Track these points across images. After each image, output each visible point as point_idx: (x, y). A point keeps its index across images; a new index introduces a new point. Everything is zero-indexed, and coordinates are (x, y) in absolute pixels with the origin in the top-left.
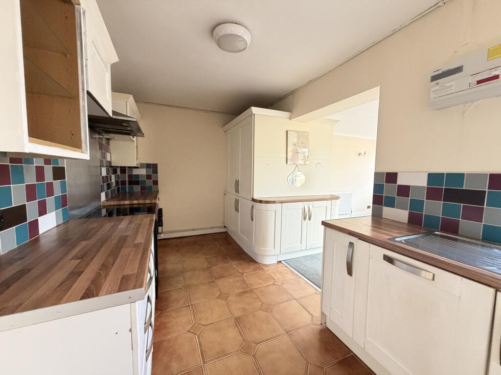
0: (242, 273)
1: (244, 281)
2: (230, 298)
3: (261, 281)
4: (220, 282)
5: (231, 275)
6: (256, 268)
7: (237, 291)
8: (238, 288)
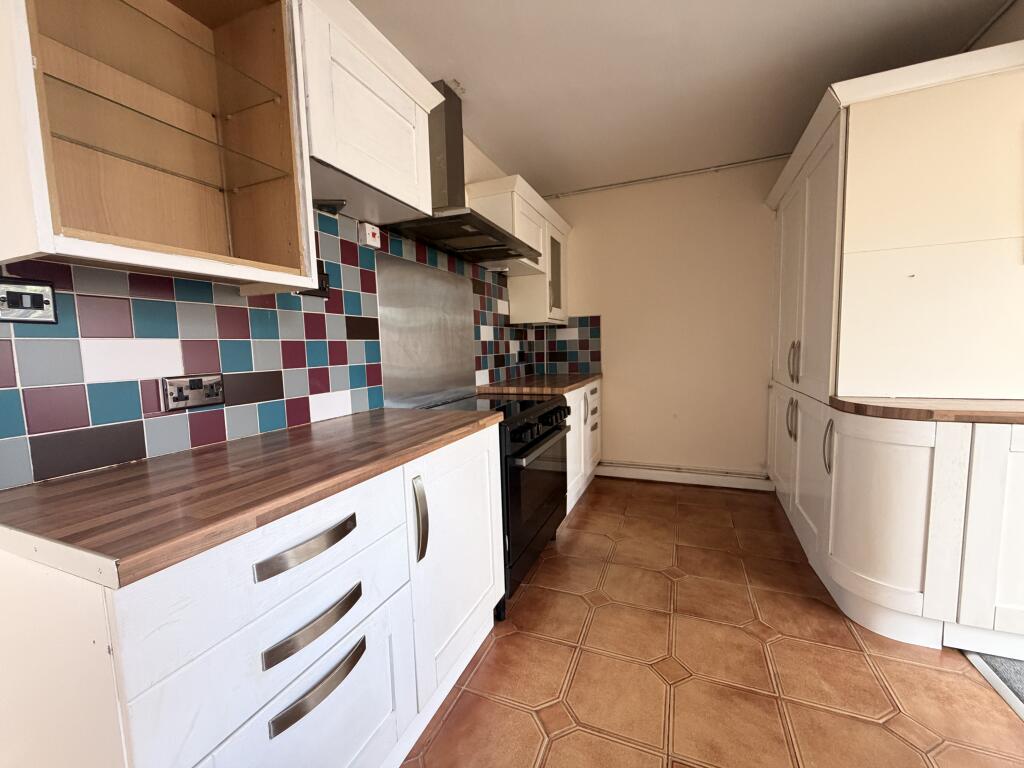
0: (766, 629)
1: (760, 658)
2: (689, 688)
3: (826, 687)
4: (681, 623)
5: (726, 618)
6: (832, 634)
7: (721, 677)
8: (728, 669)
